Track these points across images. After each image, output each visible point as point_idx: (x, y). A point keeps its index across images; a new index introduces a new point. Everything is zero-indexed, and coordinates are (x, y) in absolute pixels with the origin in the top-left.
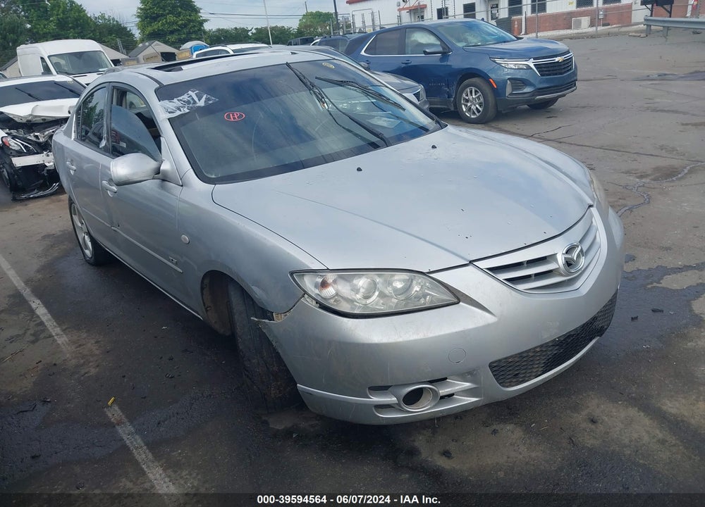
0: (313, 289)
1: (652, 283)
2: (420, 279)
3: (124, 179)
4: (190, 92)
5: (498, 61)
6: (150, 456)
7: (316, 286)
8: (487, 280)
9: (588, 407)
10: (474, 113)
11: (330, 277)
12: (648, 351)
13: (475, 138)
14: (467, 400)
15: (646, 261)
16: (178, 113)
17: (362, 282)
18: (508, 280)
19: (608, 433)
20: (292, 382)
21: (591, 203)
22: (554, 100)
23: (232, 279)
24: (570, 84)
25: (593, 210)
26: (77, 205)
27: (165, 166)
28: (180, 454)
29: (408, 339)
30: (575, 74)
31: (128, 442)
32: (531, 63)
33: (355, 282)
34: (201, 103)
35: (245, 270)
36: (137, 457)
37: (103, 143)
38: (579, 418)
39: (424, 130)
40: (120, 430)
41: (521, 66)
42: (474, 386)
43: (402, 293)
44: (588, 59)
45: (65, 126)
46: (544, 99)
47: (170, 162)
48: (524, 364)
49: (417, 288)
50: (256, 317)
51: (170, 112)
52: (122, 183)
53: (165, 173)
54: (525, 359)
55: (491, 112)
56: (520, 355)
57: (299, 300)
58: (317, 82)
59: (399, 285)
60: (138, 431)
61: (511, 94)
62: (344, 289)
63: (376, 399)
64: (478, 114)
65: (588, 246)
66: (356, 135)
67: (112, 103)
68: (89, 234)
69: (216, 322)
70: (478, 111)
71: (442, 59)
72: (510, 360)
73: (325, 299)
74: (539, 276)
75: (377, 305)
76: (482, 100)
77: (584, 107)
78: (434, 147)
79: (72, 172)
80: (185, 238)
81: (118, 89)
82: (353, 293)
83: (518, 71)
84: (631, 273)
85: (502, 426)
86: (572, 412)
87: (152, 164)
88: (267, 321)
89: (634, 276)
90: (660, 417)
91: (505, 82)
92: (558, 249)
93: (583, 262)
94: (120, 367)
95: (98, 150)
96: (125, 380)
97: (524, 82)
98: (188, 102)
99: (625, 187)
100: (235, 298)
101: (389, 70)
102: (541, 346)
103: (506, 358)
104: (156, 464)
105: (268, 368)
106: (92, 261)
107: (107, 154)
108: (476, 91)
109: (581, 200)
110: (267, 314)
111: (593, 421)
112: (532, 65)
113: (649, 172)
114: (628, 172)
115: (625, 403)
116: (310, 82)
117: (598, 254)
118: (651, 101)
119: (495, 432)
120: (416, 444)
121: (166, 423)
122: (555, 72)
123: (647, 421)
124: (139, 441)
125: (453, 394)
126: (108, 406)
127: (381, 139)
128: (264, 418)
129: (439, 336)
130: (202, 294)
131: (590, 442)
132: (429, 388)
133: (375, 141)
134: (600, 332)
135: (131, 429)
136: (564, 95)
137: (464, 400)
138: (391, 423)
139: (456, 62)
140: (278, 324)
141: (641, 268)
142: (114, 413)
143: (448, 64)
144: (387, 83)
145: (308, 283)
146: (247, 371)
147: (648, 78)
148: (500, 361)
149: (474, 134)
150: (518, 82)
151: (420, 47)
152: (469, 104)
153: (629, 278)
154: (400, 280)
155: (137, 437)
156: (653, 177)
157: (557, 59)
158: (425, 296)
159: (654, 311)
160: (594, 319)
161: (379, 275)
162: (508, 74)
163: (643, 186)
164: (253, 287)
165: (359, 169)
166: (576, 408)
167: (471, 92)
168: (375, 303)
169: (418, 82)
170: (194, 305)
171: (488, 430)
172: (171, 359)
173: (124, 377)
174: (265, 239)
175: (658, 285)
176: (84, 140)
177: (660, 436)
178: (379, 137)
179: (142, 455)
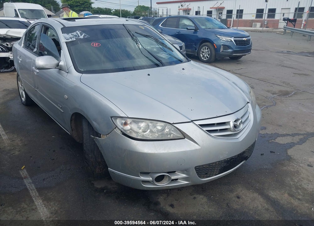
0: (120, 125)
1: (271, 140)
2: (170, 126)
3: (41, 67)
4: (77, 31)
5: (218, 36)
6: (37, 194)
7: (122, 124)
8: (198, 130)
9: (237, 191)
10: (205, 58)
11: (129, 121)
12: (266, 169)
13: (202, 68)
14: (184, 183)
15: (270, 130)
16: (70, 40)
17: (143, 125)
18: (207, 131)
19: (244, 203)
20: (106, 167)
21: (249, 101)
22: (241, 57)
23: (85, 118)
24: (249, 51)
25: (249, 104)
26: (20, 77)
27: (61, 63)
28: (51, 194)
29: (160, 152)
30: (251, 46)
31: (28, 187)
32: (232, 39)
33: (139, 124)
34: (82, 37)
35: (91, 114)
36: (31, 194)
37: (35, 50)
38: (232, 195)
39: (180, 61)
40: (25, 181)
41: (228, 40)
42: (187, 176)
43: (160, 132)
44: (258, 41)
45: (19, 41)
46: (236, 55)
47: (64, 62)
48: (210, 169)
49: (167, 130)
50: (93, 136)
51: (67, 39)
52: (40, 68)
53: (61, 66)
54: (211, 167)
55: (213, 58)
56: (209, 165)
57: (113, 130)
58: (135, 34)
59: (159, 128)
60: (34, 182)
61: (222, 52)
62: (134, 127)
63: (143, 178)
64: (207, 59)
65: (245, 120)
66: (150, 60)
67: (41, 32)
68: (24, 91)
69: (76, 137)
70: (207, 57)
71: (194, 33)
72: (204, 166)
73: (125, 130)
74: (221, 130)
75: (148, 136)
76: (209, 52)
77: (253, 61)
78: (183, 69)
79: (20, 62)
80: (66, 96)
81: (45, 26)
82: (138, 129)
83: (226, 42)
84: (264, 134)
85: (198, 196)
86: (230, 192)
87: (56, 62)
88: (98, 138)
89: (264, 136)
90: (268, 198)
91: (220, 46)
92: (231, 120)
93: (242, 126)
94: (30, 152)
95: (33, 53)
96: (32, 158)
97: (229, 47)
98: (76, 36)
99: (266, 97)
100: (85, 126)
101: (171, 35)
102: (219, 162)
103: (202, 165)
104: (40, 198)
105: (96, 159)
106: (25, 103)
107: (36, 55)
108: (207, 48)
109: (245, 100)
110: (99, 135)
111: (238, 198)
112: (233, 40)
113: (277, 92)
114: (268, 91)
115: (253, 191)
116: (132, 34)
117: (249, 124)
118: (282, 62)
119: (195, 198)
120: (159, 200)
121: (47, 180)
122: (242, 44)
123: (261, 200)
124: (33, 187)
125: (178, 179)
126: (21, 170)
127: (161, 63)
128: (92, 182)
129: (174, 152)
130: (71, 123)
131: (235, 206)
132: (167, 175)
133: (158, 63)
134: (246, 158)
135: (30, 181)
136: (245, 55)
137: (182, 182)
138: (149, 189)
139: (200, 35)
140: (103, 140)
141: (268, 133)
142: (24, 173)
143: (197, 35)
144: (168, 40)
145: (118, 122)
146: (86, 160)
147: (282, 52)
148: (200, 166)
149: (202, 66)
150: (226, 47)
151: (185, 26)
152: (204, 54)
153: (262, 137)
154: (160, 126)
155: (33, 185)
156: (278, 94)
157: (244, 39)
158: (170, 134)
159: (271, 152)
160: (244, 152)
161: (151, 123)
162: (222, 43)
163: (274, 98)
164: (93, 122)
165: (149, 75)
166: (232, 191)
167: (205, 49)
168: (148, 134)
169: (183, 42)
170: (67, 128)
171: (192, 197)
172: (54, 151)
173: (31, 157)
174: (101, 100)
175: (274, 141)
176: (27, 48)
177: (267, 207)
178: (160, 62)
179: (34, 193)
